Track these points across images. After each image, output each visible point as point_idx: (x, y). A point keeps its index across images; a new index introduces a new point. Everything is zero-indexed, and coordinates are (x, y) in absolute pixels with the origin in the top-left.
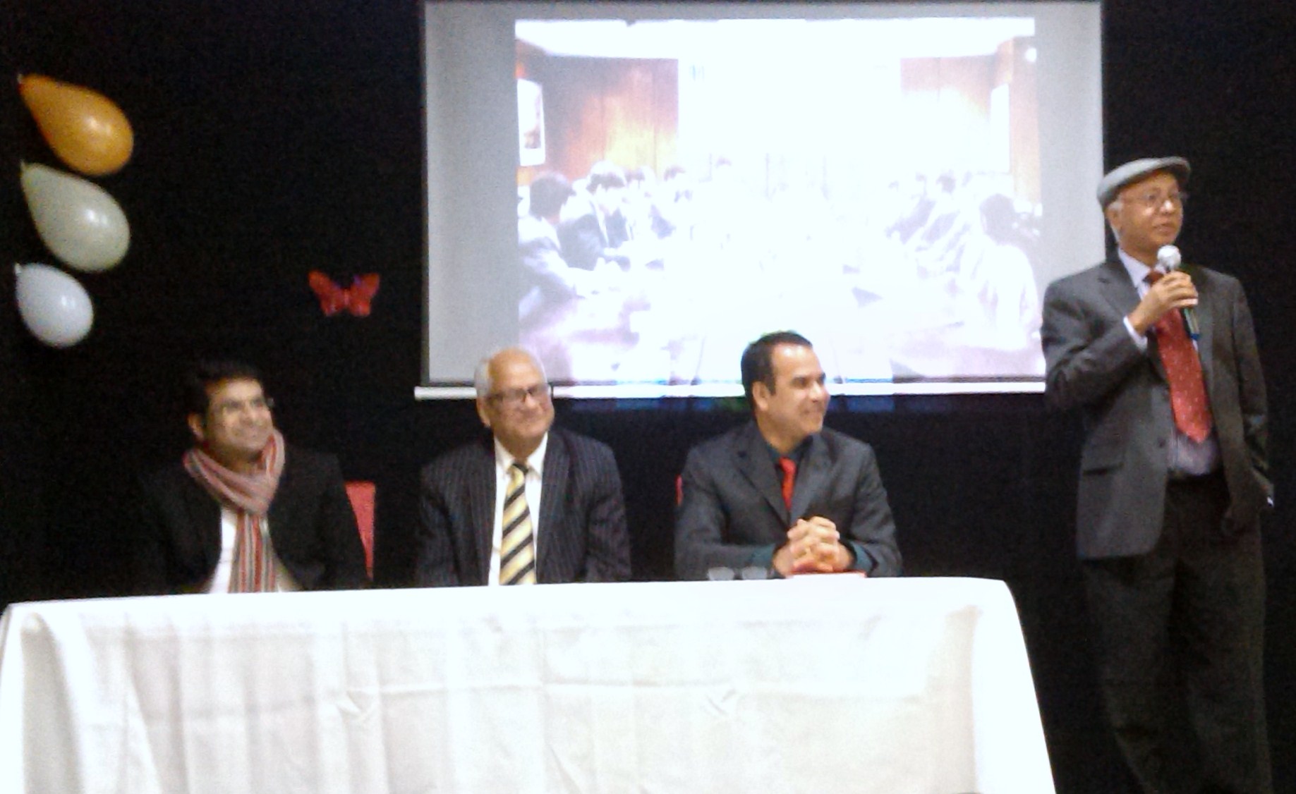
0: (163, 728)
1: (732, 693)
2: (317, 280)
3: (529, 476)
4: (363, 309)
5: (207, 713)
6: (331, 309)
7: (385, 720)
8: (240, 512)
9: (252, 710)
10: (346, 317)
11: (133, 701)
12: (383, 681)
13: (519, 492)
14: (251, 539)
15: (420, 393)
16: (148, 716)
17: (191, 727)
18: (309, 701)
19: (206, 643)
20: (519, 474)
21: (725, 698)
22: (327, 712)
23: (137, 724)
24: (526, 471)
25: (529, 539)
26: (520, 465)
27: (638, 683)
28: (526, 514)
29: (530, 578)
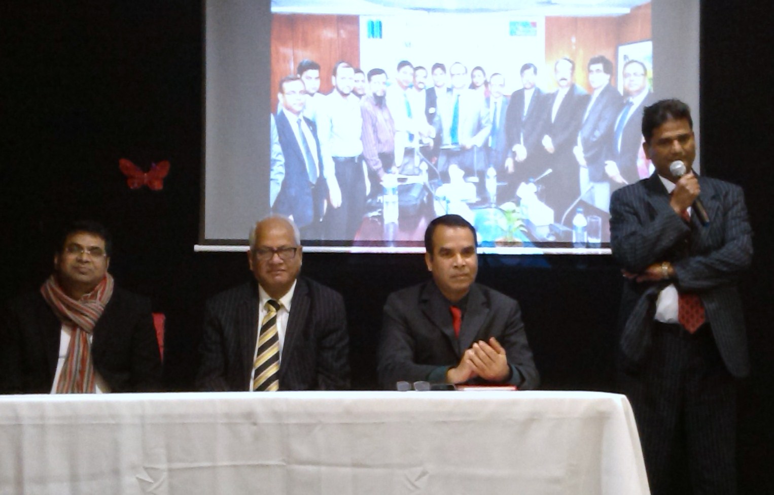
1: (424, 474)
2: (125, 163)
3: (280, 311)
4: (158, 186)
5: (42, 479)
6: (134, 185)
7: (171, 488)
8: (74, 326)
9: (74, 477)
10: (146, 190)
12: (170, 460)
13: (272, 322)
14: (79, 347)
15: (198, 248)
17: (30, 489)
18: (116, 472)
19: (42, 428)
20: (273, 309)
21: (420, 477)
22: (129, 480)
24: (278, 307)
25: (275, 357)
26: (274, 304)
27: (355, 465)
28: (275, 338)
29: (275, 385)
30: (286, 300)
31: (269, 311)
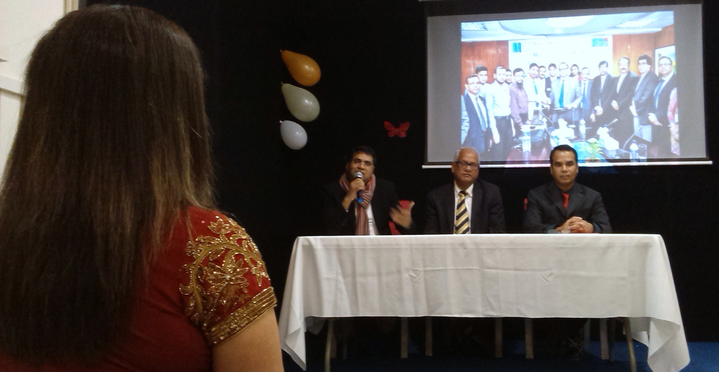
0: (350, 279)
1: (552, 274)
2: (387, 124)
3: (467, 196)
5: (365, 275)
6: (391, 135)
7: (426, 280)
9: (379, 274)
10: (397, 137)
11: (339, 271)
12: (424, 266)
13: (463, 202)
15: (424, 167)
16: (345, 276)
17: (359, 280)
18: (399, 272)
19: (364, 250)
20: (463, 195)
22: (405, 275)
23: (340, 278)
24: (466, 194)
26: (463, 193)
27: (516, 269)
28: (465, 210)
30: (470, 190)
31: (461, 196)
